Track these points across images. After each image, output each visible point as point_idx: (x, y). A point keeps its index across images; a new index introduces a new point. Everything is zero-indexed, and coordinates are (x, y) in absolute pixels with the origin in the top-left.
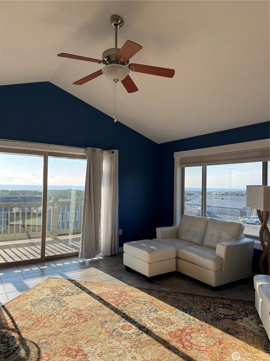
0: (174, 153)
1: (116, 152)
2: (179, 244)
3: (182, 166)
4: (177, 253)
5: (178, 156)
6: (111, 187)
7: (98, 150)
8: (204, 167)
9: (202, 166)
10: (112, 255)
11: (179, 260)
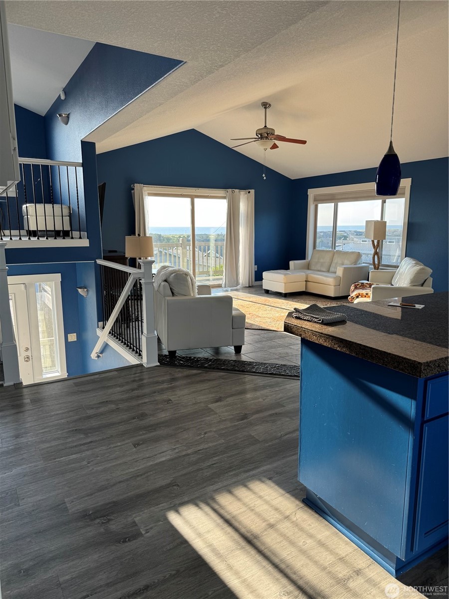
0: (309, 190)
1: (252, 191)
2: (308, 272)
3: (316, 203)
4: (307, 278)
5: (312, 193)
6: (247, 226)
7: (237, 191)
8: (336, 203)
9: (333, 204)
10: (249, 287)
11: (308, 283)
